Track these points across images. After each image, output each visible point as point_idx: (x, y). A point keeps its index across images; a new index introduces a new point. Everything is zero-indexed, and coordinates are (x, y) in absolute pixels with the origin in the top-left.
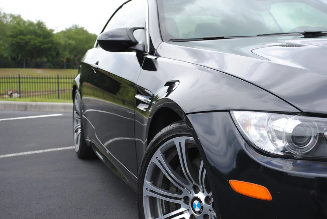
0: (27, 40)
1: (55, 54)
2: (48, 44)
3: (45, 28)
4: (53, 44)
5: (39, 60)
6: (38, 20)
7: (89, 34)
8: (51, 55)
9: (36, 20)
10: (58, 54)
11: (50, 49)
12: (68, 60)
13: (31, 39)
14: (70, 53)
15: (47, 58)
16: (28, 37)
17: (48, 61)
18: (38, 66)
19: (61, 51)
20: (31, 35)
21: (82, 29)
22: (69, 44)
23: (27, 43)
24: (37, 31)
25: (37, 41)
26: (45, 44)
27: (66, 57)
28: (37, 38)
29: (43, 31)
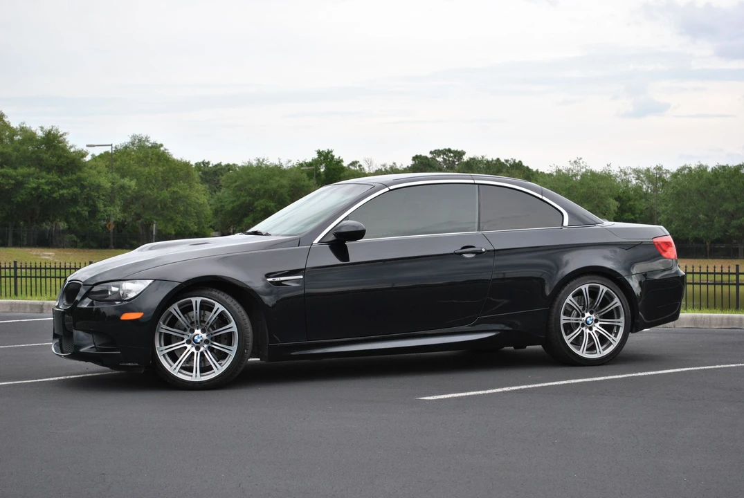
0: (20, 178)
1: (85, 212)
2: (69, 187)
3: (64, 150)
4: (83, 187)
5: (46, 226)
6: (47, 127)
7: (174, 161)
8: (78, 215)
9: (42, 128)
10: (94, 212)
11: (74, 200)
12: (120, 226)
13: (29, 175)
14: (125, 209)
15: (67, 221)
16: (23, 170)
17: (70, 230)
18: (44, 242)
19: (101, 206)
20: (29, 166)
21: (156, 147)
22: (122, 187)
23: (19, 185)
24: (45, 156)
25: (43, 181)
26: (64, 187)
27: (113, 219)
28: (44, 174)
29: (60, 157)
